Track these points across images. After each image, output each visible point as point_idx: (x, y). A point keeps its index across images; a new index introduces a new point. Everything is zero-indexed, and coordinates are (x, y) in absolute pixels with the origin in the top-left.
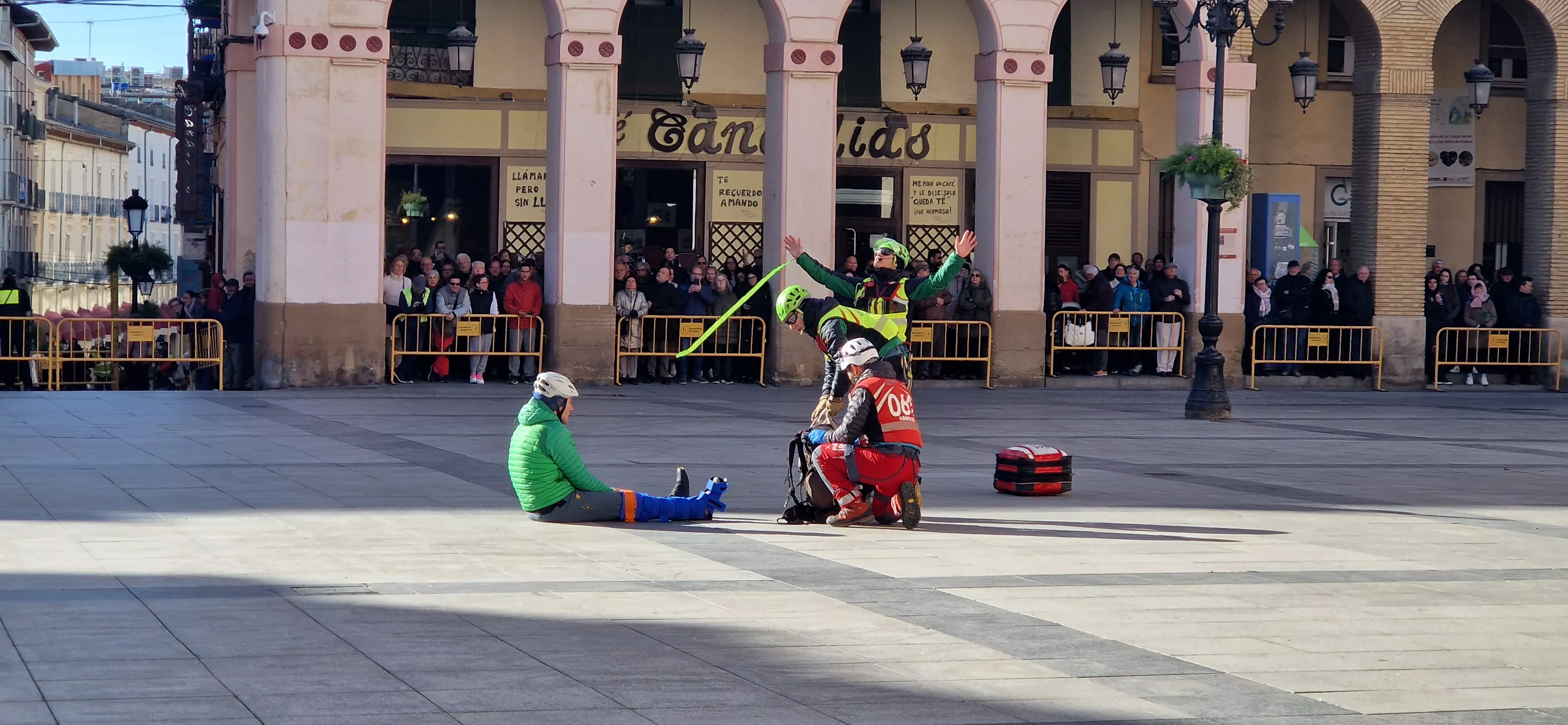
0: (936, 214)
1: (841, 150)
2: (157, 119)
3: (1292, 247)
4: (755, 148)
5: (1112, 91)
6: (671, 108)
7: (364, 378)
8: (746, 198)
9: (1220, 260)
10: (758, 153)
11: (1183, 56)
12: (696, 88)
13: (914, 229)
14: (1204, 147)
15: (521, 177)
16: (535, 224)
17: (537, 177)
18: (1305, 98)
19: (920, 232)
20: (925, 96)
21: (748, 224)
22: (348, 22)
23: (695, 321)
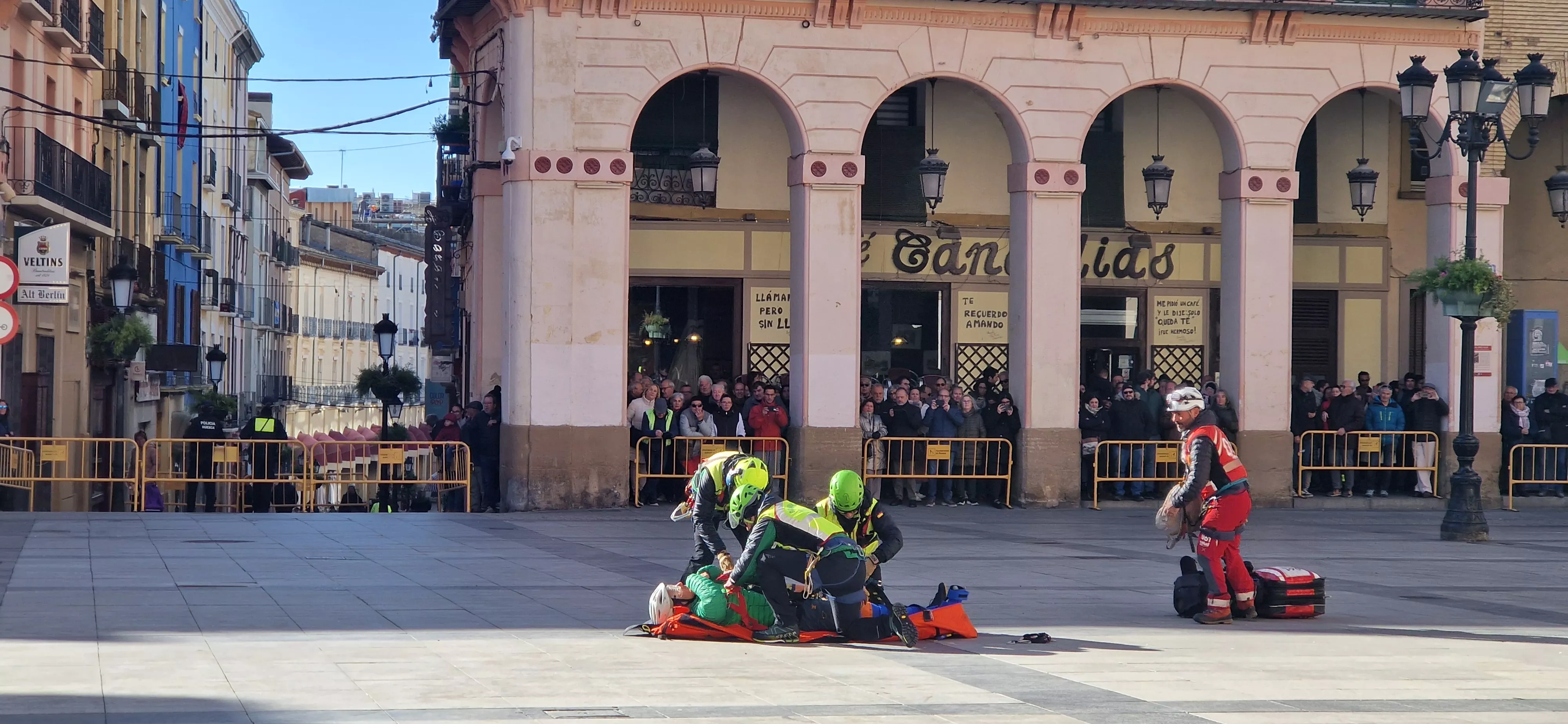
0: (1181, 334)
1: (1084, 271)
2: (406, 244)
3: (1550, 364)
4: (999, 269)
5: (1361, 207)
6: (916, 229)
7: (608, 500)
8: (991, 319)
9: (1475, 378)
10: (1003, 273)
11: (1433, 172)
12: (940, 209)
13: (1158, 349)
14: (1457, 262)
15: (765, 298)
16: (779, 346)
17: (780, 299)
18: (1561, 213)
19: (1165, 353)
20: (1167, 216)
21: (994, 345)
22: (593, 144)
23: (942, 443)
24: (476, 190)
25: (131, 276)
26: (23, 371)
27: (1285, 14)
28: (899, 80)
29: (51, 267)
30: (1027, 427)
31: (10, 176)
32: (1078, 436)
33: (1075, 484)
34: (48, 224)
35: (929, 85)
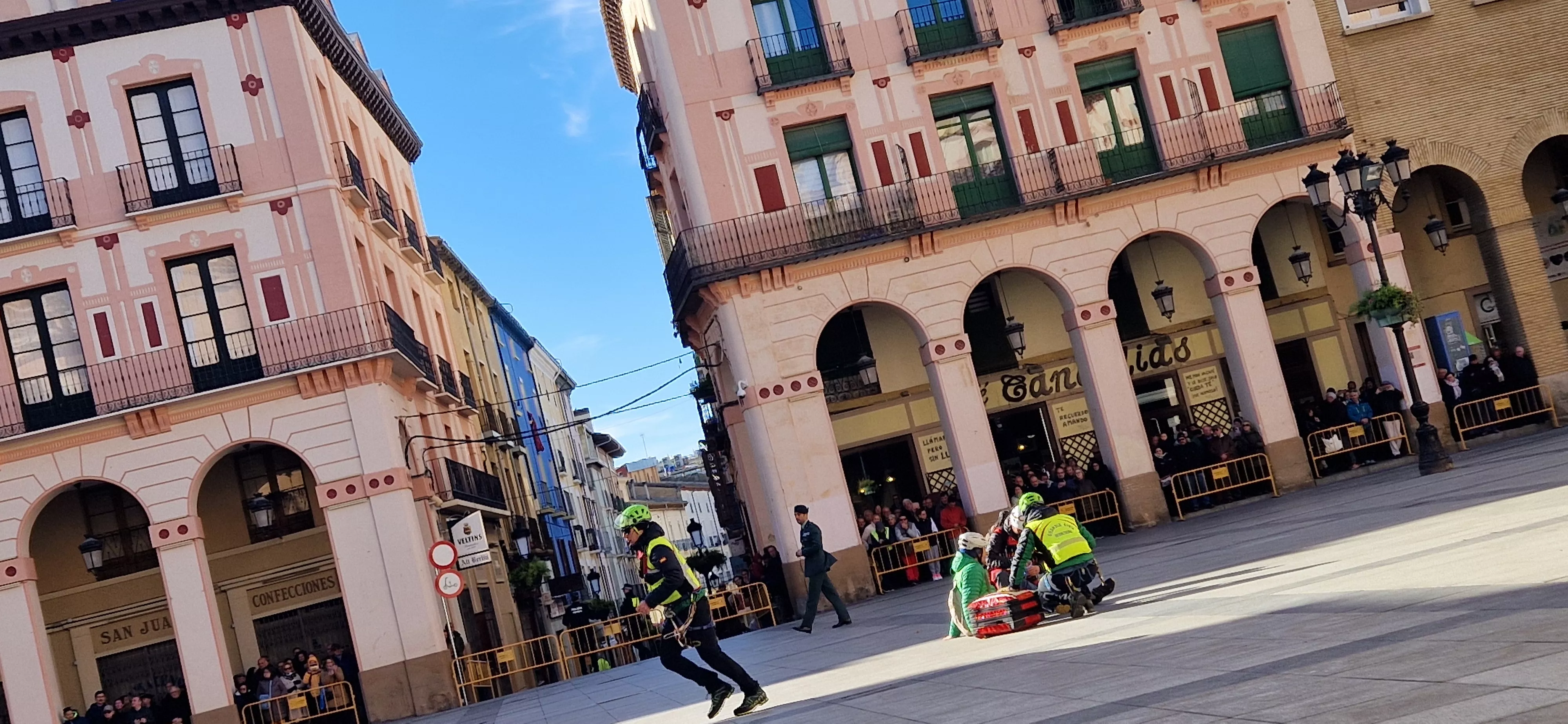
0: (1208, 394)
1: (1131, 369)
3: (1463, 347)
4: (1075, 384)
5: (1304, 278)
6: (1013, 372)
7: (863, 595)
8: (1078, 417)
9: (1415, 370)
10: (1078, 386)
11: (1346, 244)
12: (1026, 354)
13: (1196, 408)
15: (929, 442)
16: (946, 470)
17: (939, 440)
18: (1442, 246)
19: (1200, 409)
20: (1176, 319)
21: (1084, 434)
22: (793, 372)
23: (1068, 503)
24: (727, 422)
25: (525, 534)
26: (475, 612)
27: (1218, 167)
28: (975, 279)
29: (476, 541)
30: (1121, 478)
31: (436, 491)
32: (1157, 476)
33: (1164, 507)
34: (467, 515)
35: (997, 279)
